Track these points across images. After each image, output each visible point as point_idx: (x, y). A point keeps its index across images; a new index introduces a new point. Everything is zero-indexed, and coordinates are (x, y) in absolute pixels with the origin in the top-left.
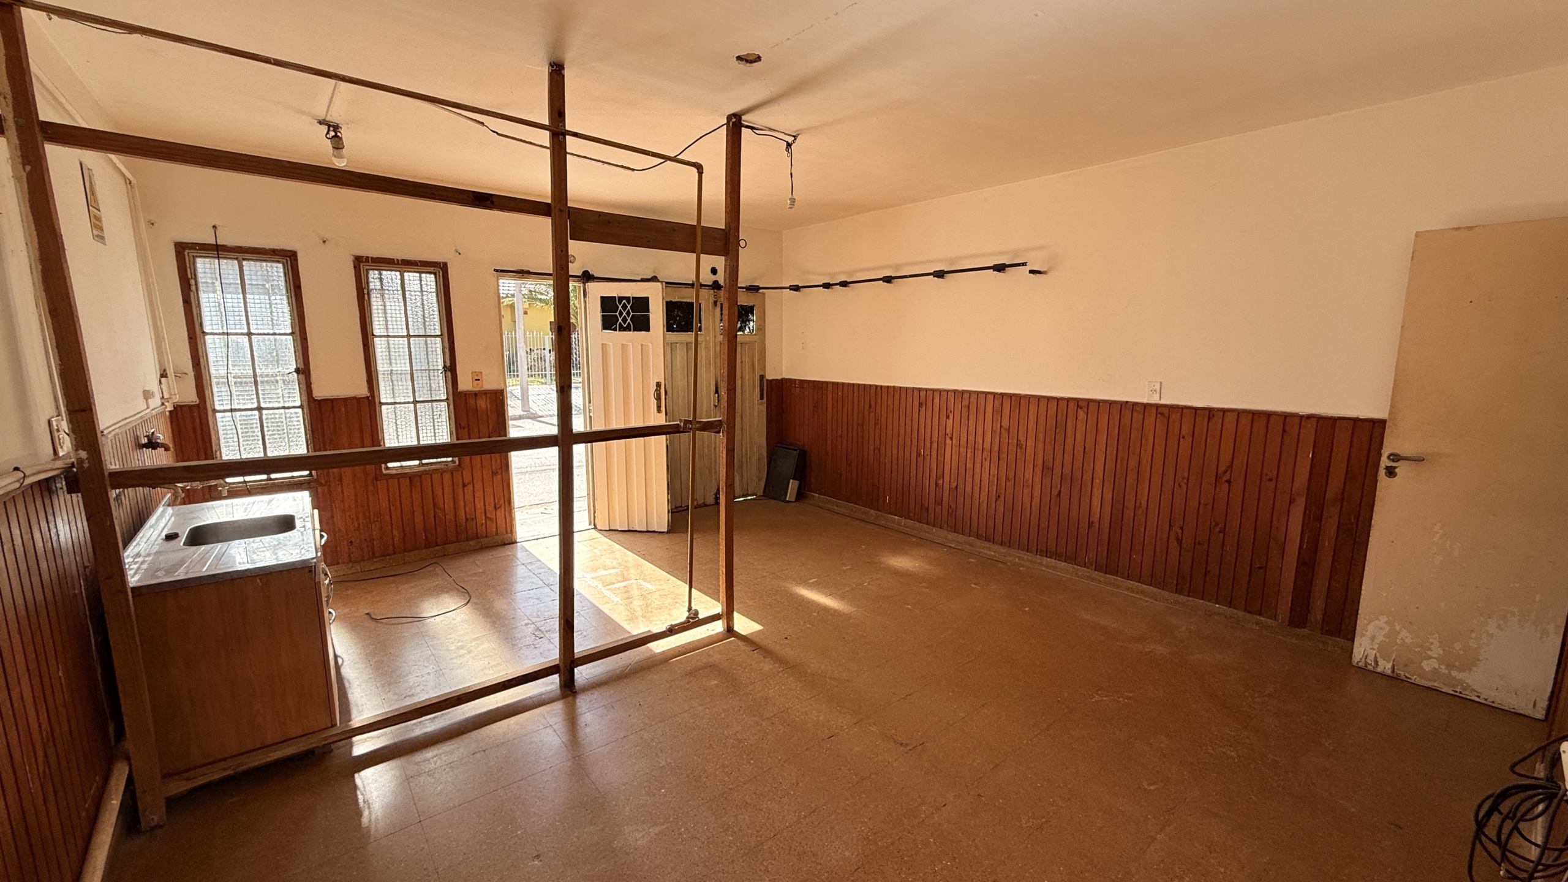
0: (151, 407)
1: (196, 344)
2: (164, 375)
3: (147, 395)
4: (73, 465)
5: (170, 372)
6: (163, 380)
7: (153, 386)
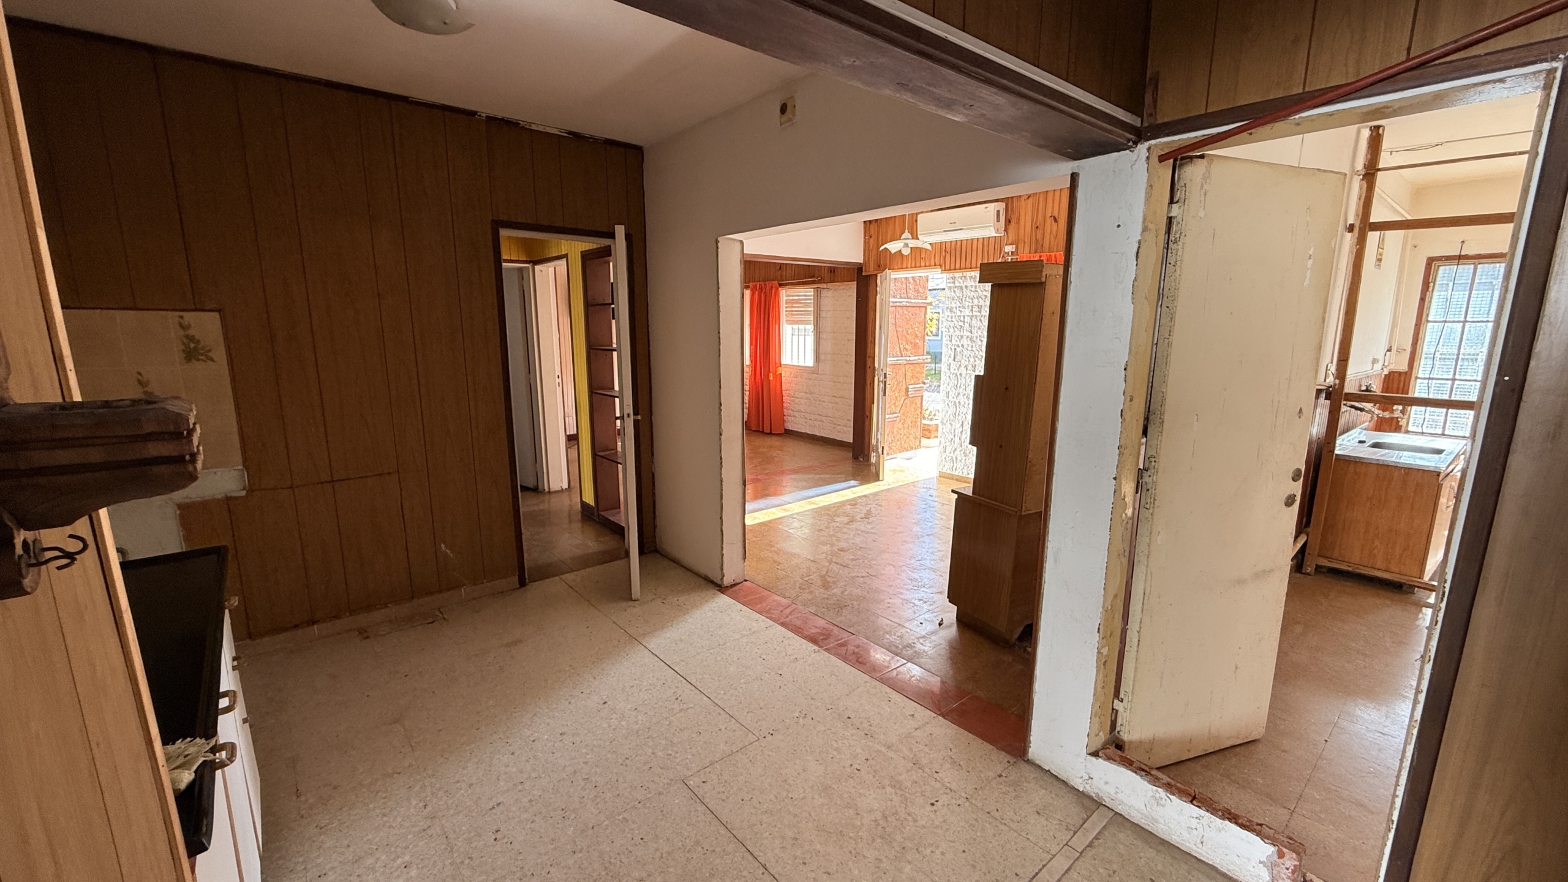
0: (1374, 369)
1: (1419, 329)
2: (1389, 350)
3: (1375, 361)
4: (1331, 387)
5: (1394, 349)
6: (1388, 353)
7: (1381, 357)
